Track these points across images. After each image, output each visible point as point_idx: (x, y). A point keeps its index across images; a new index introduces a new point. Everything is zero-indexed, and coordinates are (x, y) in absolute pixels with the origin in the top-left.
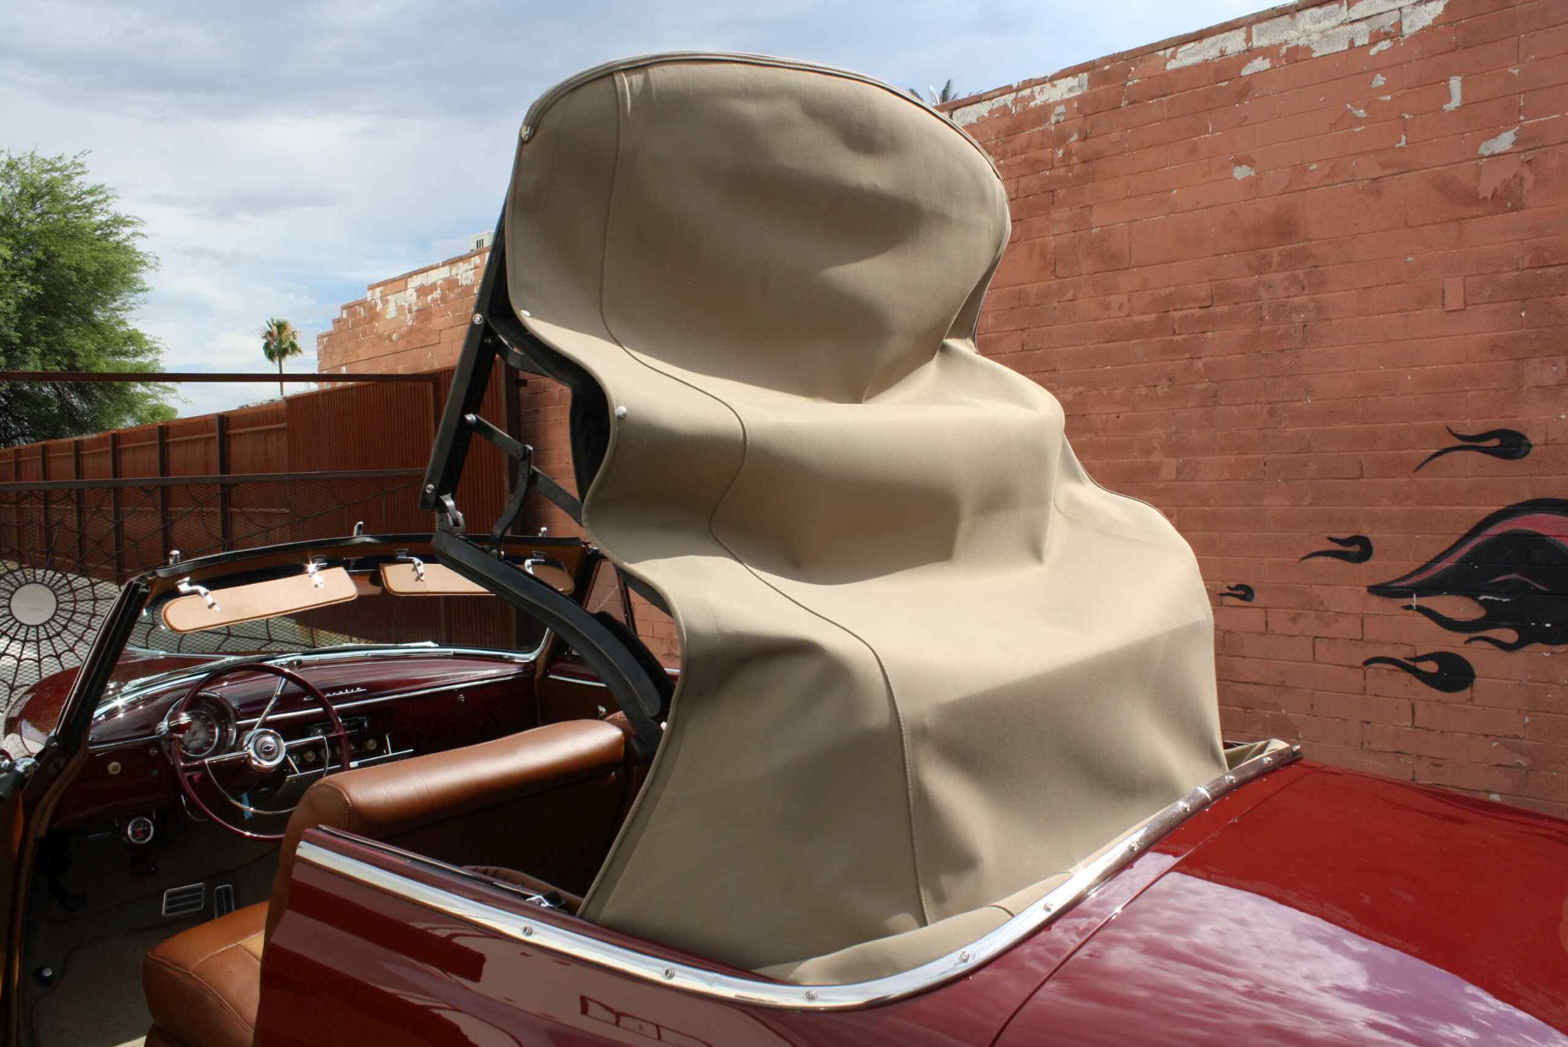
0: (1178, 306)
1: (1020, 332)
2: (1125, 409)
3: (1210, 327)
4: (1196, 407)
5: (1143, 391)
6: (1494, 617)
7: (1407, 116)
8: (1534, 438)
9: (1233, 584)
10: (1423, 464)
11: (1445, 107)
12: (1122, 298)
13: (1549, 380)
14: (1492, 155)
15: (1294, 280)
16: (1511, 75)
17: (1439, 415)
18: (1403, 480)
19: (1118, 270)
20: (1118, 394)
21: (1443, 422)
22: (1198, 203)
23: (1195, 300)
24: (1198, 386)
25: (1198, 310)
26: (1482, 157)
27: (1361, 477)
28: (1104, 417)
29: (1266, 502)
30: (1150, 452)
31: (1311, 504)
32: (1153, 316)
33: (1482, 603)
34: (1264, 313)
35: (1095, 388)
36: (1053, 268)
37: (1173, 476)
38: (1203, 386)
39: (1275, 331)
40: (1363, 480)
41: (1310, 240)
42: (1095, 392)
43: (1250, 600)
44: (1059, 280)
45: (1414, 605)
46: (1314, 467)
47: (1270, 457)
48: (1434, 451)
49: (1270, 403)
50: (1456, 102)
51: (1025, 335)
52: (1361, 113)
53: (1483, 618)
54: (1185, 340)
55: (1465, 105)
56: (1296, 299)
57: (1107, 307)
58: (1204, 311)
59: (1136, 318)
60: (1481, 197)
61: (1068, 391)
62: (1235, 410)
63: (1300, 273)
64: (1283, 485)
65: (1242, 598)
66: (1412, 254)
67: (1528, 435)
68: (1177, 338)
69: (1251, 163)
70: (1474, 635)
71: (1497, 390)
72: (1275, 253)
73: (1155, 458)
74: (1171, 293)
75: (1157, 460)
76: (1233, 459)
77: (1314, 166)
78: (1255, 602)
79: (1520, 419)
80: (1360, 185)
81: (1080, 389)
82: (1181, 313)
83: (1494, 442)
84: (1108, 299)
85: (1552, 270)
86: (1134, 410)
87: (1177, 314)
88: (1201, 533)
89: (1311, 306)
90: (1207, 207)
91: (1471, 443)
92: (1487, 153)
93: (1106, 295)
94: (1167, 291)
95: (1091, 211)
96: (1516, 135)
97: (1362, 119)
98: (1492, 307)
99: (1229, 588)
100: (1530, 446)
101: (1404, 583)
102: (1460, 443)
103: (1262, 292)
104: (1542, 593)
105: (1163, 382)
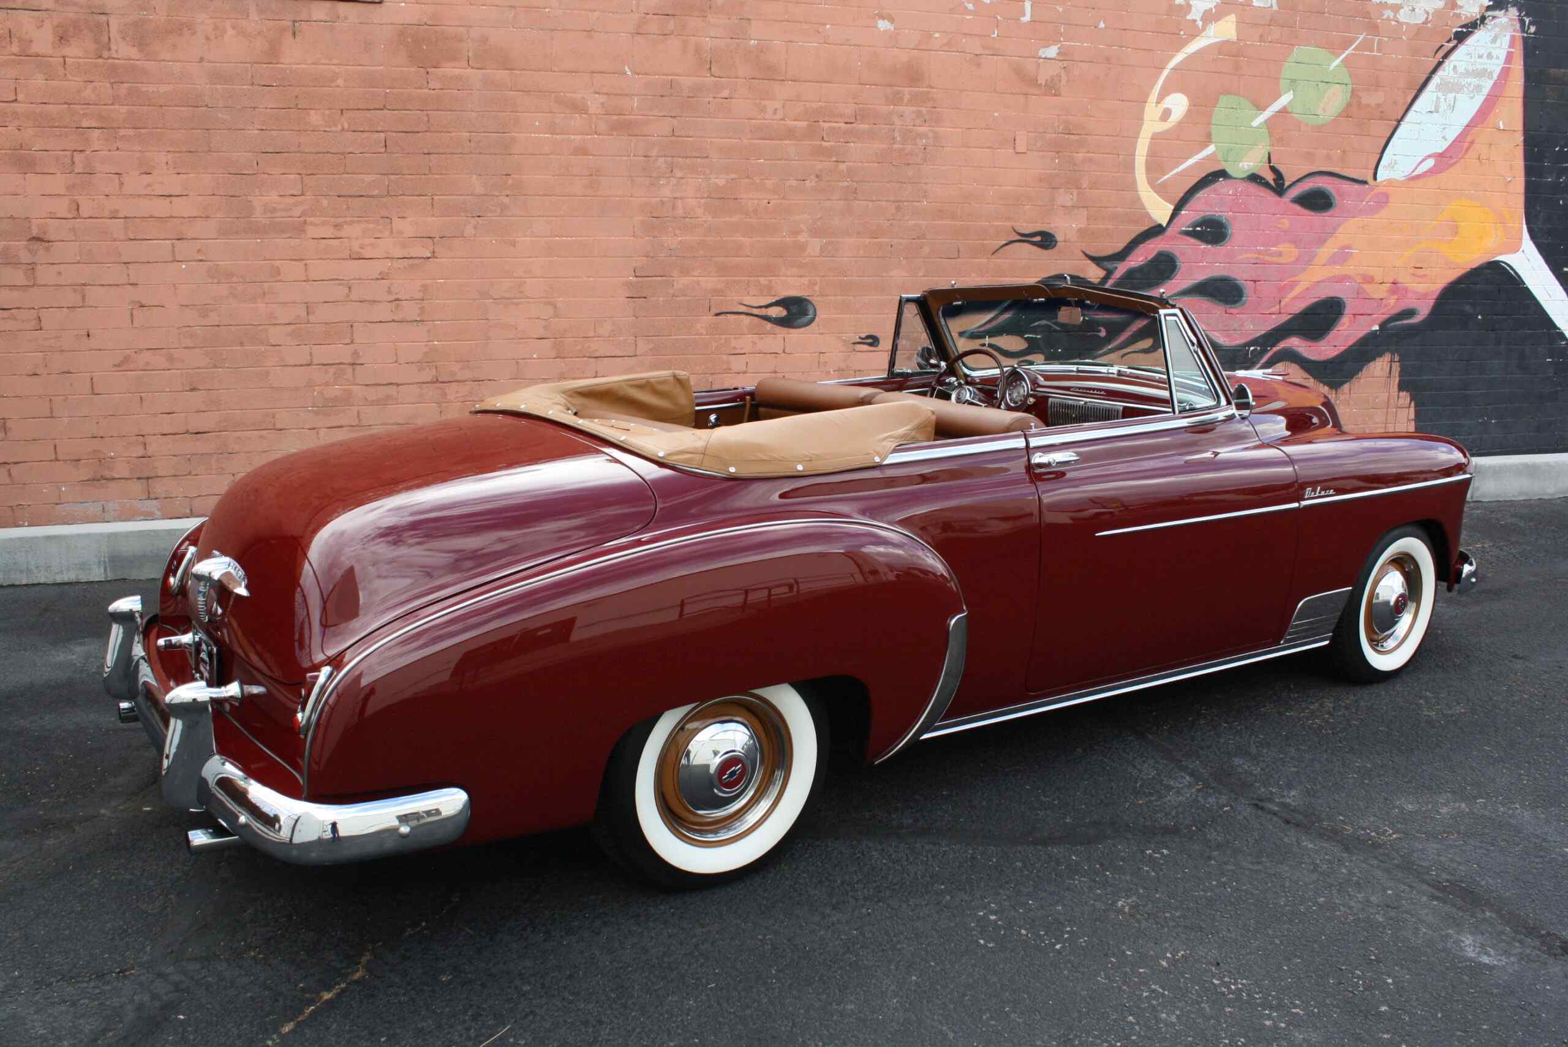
0: (826, 119)
1: (670, 119)
2: (776, 197)
3: (853, 140)
4: (840, 199)
5: (794, 183)
6: (1033, 347)
7: (999, 18)
8: (1059, 237)
9: (863, 335)
10: (997, 250)
11: (1022, 19)
12: (778, 104)
13: (1069, 204)
14: (1046, 58)
15: (919, 114)
16: (1058, 11)
17: (1009, 219)
18: (985, 260)
19: (774, 80)
20: (769, 183)
21: (1008, 224)
22: (848, 40)
23: (842, 116)
24: (841, 184)
25: (842, 125)
26: (1040, 58)
27: (958, 257)
28: (756, 201)
29: (891, 274)
30: (796, 233)
31: (924, 276)
32: (804, 124)
33: (1026, 339)
34: (896, 134)
35: (748, 177)
36: (708, 66)
37: (817, 252)
38: (846, 184)
39: (903, 149)
40: (959, 260)
41: (931, 87)
42: (747, 180)
43: (877, 346)
44: (713, 78)
45: (987, 343)
46: (926, 250)
47: (895, 241)
48: (1004, 242)
49: (897, 202)
50: (1027, 18)
51: (675, 122)
52: (970, 6)
53: (1027, 348)
54: (831, 146)
55: (1033, 21)
56: (920, 128)
57: (763, 110)
58: (849, 125)
59: (789, 123)
60: (1039, 82)
61: (721, 176)
62: (870, 204)
63: (924, 110)
64: (904, 262)
65: (871, 345)
66: (997, 111)
67: (1056, 235)
68: (825, 144)
69: (891, 20)
70: (1021, 359)
71: (1041, 206)
72: (907, 91)
73: (802, 238)
74: (821, 107)
75: (804, 240)
76: (868, 240)
77: (937, 35)
78: (880, 347)
79: (1052, 225)
80: (969, 56)
81: (734, 176)
82: (829, 124)
83: (1038, 239)
84: (763, 102)
85: (1072, 136)
86: (784, 198)
87: (826, 125)
88: (839, 297)
89: (930, 135)
90: (855, 45)
91: (1026, 238)
92: (1043, 56)
93: (762, 99)
94: (815, 105)
95: (749, 24)
96: (1059, 48)
97: (971, 11)
98: (1041, 153)
99: (860, 338)
100: (1056, 242)
101: (982, 329)
102: (1019, 238)
103: (895, 119)
104: (1056, 331)
105: (812, 177)
